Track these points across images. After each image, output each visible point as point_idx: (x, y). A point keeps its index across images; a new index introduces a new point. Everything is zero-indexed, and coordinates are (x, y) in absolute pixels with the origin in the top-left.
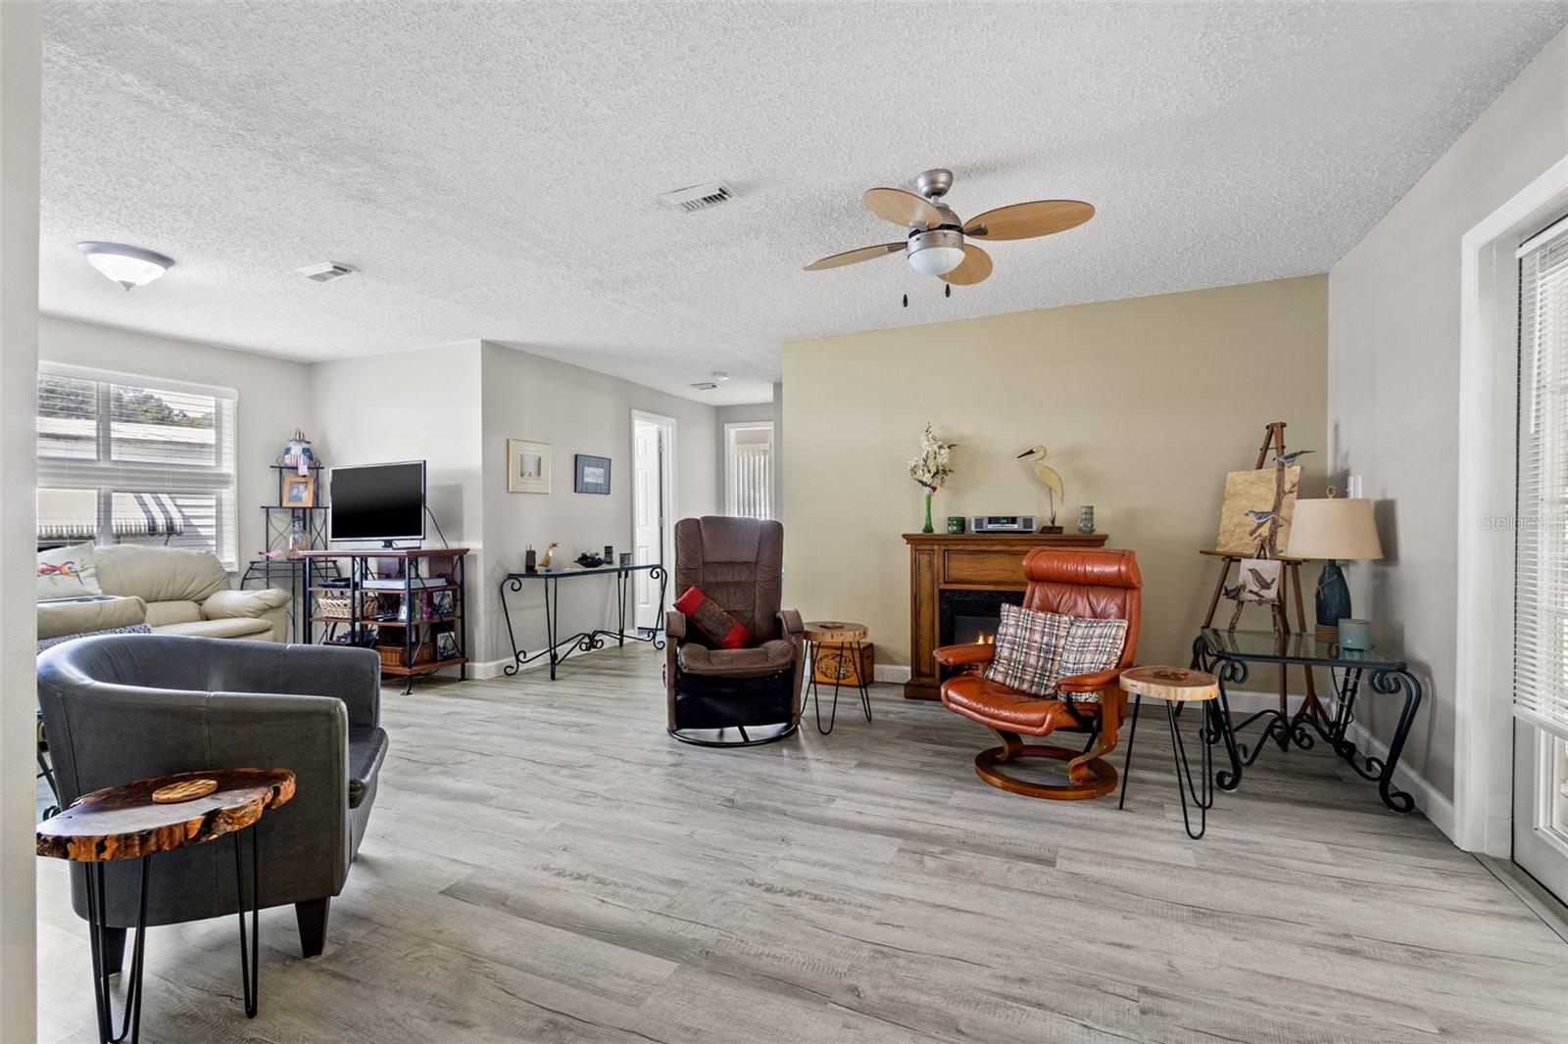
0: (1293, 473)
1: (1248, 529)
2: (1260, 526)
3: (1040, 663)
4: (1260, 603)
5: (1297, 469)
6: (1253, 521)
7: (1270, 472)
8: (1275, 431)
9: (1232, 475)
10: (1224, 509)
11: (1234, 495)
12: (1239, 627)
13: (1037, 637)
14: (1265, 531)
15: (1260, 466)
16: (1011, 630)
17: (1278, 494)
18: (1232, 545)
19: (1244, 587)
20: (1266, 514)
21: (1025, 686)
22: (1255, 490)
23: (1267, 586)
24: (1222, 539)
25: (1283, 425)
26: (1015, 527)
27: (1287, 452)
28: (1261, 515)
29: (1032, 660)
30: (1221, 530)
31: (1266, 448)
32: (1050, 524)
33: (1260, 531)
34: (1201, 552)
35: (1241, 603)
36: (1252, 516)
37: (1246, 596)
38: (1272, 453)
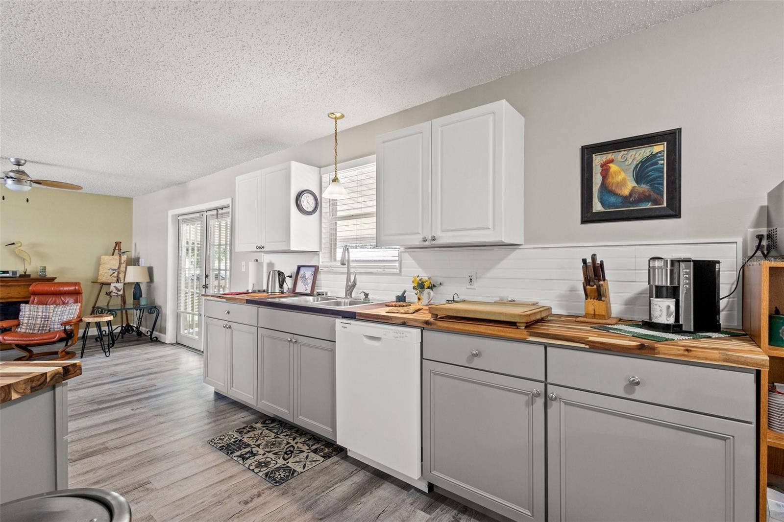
0: (124, 258)
1: (110, 274)
2: (114, 273)
3: (42, 322)
4: (117, 296)
5: (126, 256)
6: (111, 272)
7: (116, 257)
8: (118, 244)
9: (102, 257)
10: (100, 268)
11: (104, 263)
12: (110, 304)
13: (40, 314)
14: (115, 275)
15: (113, 255)
16: (28, 313)
17: (119, 263)
18: (103, 279)
19: (112, 292)
20: (116, 269)
21: (36, 332)
22: (111, 262)
23: (119, 291)
24: (99, 277)
25: (120, 243)
26: (8, 275)
27: (122, 251)
28: (114, 270)
29: (39, 322)
30: (100, 274)
31: (115, 250)
32: (24, 274)
33: (114, 275)
34: (92, 282)
35: (111, 296)
36: (111, 270)
37: (113, 294)
38: (117, 251)
